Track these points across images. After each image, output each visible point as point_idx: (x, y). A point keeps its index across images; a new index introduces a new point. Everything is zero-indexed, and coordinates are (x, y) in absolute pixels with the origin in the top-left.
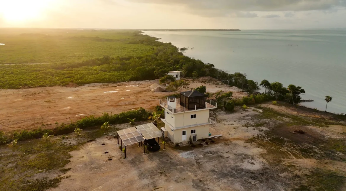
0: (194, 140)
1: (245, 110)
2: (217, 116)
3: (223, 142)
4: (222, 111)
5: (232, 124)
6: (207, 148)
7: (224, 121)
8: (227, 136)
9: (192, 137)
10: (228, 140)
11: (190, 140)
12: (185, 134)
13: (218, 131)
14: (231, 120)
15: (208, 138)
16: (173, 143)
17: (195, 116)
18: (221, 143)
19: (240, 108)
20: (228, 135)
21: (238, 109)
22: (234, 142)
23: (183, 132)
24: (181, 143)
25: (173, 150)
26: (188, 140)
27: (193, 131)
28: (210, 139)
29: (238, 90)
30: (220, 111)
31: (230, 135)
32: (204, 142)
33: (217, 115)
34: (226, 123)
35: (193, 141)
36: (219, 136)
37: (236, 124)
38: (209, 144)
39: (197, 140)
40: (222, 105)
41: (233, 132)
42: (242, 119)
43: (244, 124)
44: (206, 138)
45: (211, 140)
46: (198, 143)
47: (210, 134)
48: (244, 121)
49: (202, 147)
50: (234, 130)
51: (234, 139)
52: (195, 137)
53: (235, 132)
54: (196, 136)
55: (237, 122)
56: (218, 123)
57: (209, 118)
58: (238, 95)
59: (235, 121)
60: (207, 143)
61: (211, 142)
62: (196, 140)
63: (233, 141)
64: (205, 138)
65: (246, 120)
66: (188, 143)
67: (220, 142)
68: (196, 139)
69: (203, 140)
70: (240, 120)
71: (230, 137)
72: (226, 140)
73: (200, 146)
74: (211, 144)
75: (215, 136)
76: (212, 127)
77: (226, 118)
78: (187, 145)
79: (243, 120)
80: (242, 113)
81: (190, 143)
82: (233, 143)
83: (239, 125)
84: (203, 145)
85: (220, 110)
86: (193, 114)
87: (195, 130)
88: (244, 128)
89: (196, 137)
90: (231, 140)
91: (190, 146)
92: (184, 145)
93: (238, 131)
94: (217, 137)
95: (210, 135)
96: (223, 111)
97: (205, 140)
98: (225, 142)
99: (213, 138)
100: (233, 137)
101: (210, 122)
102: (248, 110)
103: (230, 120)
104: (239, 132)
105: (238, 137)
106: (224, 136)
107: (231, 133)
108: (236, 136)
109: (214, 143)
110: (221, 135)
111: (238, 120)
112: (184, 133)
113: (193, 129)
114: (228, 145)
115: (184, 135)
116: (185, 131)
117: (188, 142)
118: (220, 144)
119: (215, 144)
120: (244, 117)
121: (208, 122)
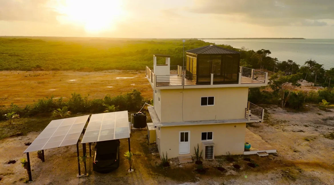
0: (206, 157)
1: (325, 109)
2: (269, 115)
3: (279, 170)
4: (279, 108)
5: (301, 131)
6: (233, 180)
7: (283, 124)
8: (289, 156)
9: (203, 149)
10: (292, 164)
11: (197, 154)
12: (187, 140)
13: (269, 141)
14: (297, 123)
15: (242, 155)
16: (158, 157)
17: (211, 101)
18: (273, 171)
19: (313, 106)
20: (291, 153)
21: (311, 107)
22: (309, 171)
23: (182, 134)
24: (176, 159)
25: (149, 174)
26: (193, 154)
27: (206, 136)
28: (247, 158)
29: (307, 84)
30: (276, 108)
31: (297, 154)
32: (232, 164)
33: (269, 113)
34: (286, 128)
35: (204, 158)
36: (269, 154)
37: (309, 132)
38: (241, 169)
39: (215, 157)
40: (280, 99)
41: (303, 147)
42: (322, 124)
43: (327, 133)
44: (238, 154)
45: (249, 160)
46: (216, 163)
47: (248, 145)
48: (327, 127)
49: (223, 175)
50: (307, 142)
51: (308, 164)
52: (209, 149)
53: (309, 148)
54: (212, 147)
55: (312, 127)
56: (270, 126)
57: (246, 109)
58: (308, 90)
59: (306, 126)
60: (237, 167)
61: (248, 164)
62: (211, 157)
63: (306, 170)
64: (234, 154)
65: (330, 125)
66: (191, 161)
67: (272, 168)
68: (212, 154)
69: (230, 158)
70: (318, 125)
71: (297, 158)
72: (286, 165)
73: (220, 171)
74: (246, 170)
75: (259, 153)
76: (256, 132)
77: (287, 120)
78: (190, 165)
79: (325, 125)
80: (320, 114)
81: (197, 163)
82: (305, 176)
83: (316, 134)
84: (227, 171)
85: (276, 106)
86: (208, 95)
87: (211, 133)
88: (327, 140)
89: (212, 150)
90: (301, 167)
91: (195, 169)
92: (181, 166)
93: (316, 147)
94: (263, 155)
95: (247, 149)
96: (281, 107)
97: (235, 159)
98: (284, 169)
99: (256, 155)
100: (303, 160)
101: (249, 118)
102: (331, 110)
103: (294, 123)
104: (320, 148)
105: (317, 161)
106: (282, 154)
107: (298, 148)
108: (312, 157)
109: (256, 169)
110: (274, 151)
111: (313, 124)
112: (184, 137)
113: (207, 130)
114: (294, 179)
115: (184, 142)
116: (187, 134)
117: (193, 160)
118: (270, 174)
119: (258, 171)
120: (325, 120)
121: (244, 117)
